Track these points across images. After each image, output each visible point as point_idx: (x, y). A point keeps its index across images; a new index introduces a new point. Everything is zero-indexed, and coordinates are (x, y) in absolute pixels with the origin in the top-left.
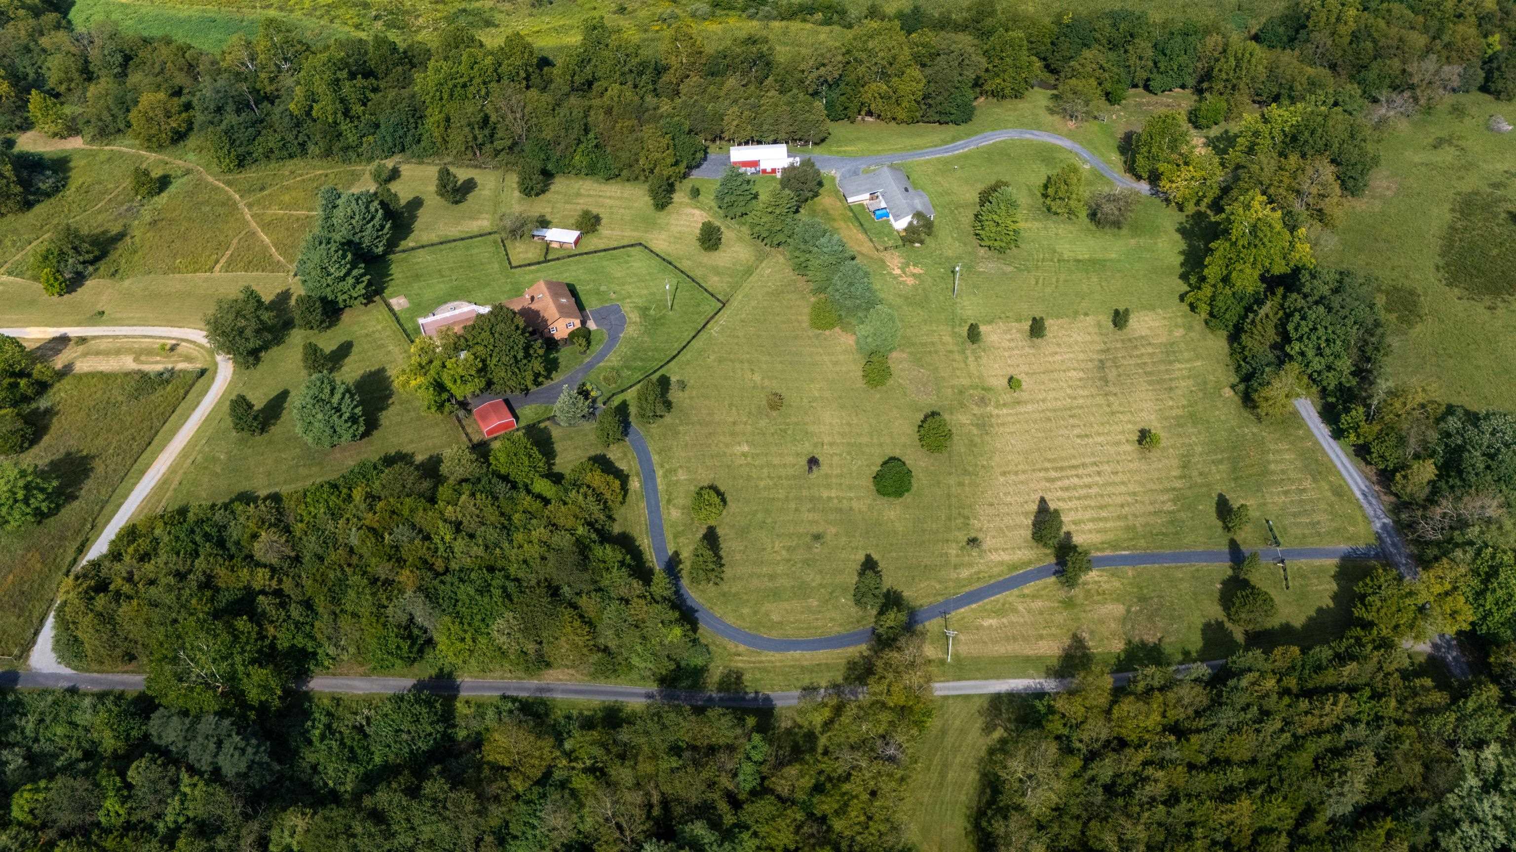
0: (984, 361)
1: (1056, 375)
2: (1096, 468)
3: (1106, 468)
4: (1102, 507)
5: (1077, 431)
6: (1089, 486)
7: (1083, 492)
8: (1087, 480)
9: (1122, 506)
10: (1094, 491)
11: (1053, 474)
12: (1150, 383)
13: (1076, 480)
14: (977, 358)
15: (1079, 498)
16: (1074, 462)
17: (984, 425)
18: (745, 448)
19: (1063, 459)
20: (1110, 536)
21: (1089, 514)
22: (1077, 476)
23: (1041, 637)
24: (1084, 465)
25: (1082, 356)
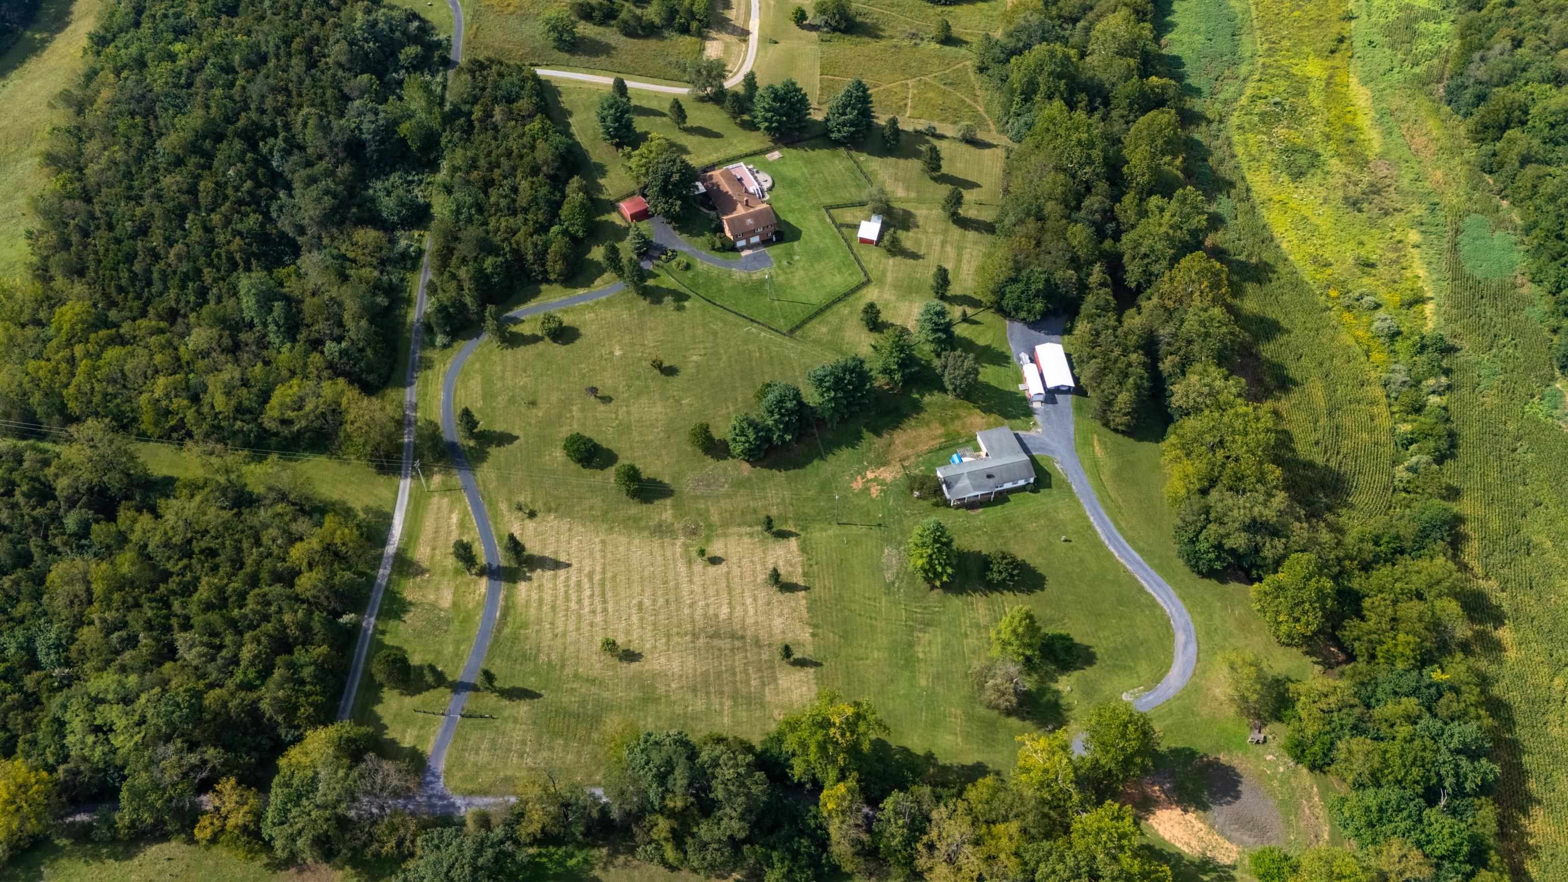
0: (746, 539)
1: (725, 596)
2: (599, 609)
3: (599, 618)
4: (553, 608)
5: (647, 603)
6: (579, 601)
7: (574, 597)
8: (586, 602)
9: (552, 623)
10: (573, 605)
11: (597, 577)
12: (705, 674)
13: (588, 593)
14: (751, 535)
15: (566, 592)
16: (609, 594)
17: (661, 531)
18: (618, 353)
19: (614, 588)
20: (520, 609)
21: (548, 598)
22: (592, 596)
23: (434, 549)
24: (605, 602)
25: (750, 621)
